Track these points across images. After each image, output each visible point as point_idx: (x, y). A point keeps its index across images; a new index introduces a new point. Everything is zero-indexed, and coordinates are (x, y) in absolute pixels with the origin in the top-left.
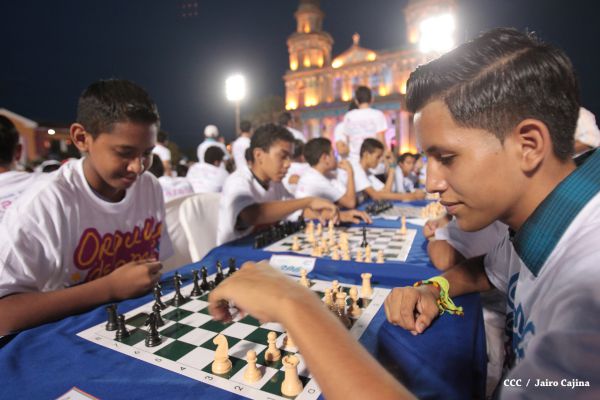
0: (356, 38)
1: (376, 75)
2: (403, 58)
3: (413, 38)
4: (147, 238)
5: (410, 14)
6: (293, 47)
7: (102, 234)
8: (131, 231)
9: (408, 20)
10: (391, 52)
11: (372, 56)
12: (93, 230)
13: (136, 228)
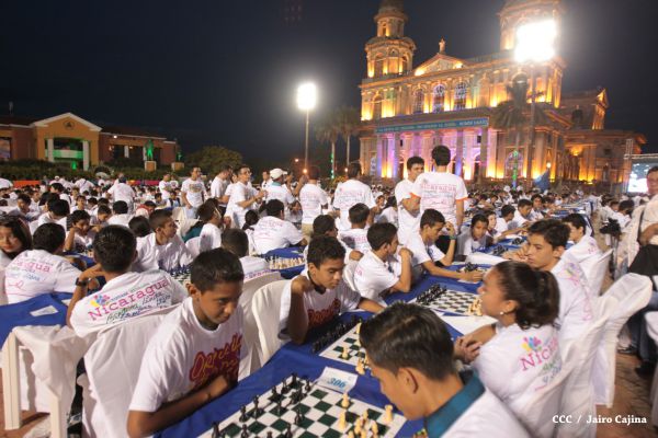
0: (442, 45)
1: (461, 86)
2: (494, 67)
3: (508, 45)
4: (233, 350)
5: (505, 18)
6: (372, 53)
7: (206, 354)
8: (223, 347)
9: (503, 24)
10: (481, 61)
11: (458, 65)
12: (201, 353)
13: (227, 344)
